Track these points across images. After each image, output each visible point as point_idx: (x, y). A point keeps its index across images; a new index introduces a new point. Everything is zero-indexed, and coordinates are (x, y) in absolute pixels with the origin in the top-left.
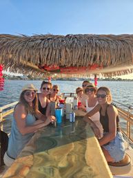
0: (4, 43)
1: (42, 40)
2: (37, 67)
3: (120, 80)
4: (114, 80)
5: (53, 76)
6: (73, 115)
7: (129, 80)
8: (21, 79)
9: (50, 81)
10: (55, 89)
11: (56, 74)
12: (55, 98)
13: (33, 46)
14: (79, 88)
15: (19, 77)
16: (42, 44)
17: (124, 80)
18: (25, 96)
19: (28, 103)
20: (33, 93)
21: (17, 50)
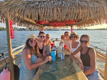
0: (12, 5)
1: (39, 2)
2: (35, 23)
3: (86, 29)
4: (83, 29)
5: (45, 28)
6: (63, 55)
7: (92, 30)
8: (25, 30)
9: (43, 31)
10: (48, 36)
11: (46, 27)
12: (48, 42)
13: (33, 7)
14: (63, 36)
15: (23, 29)
16: (40, 5)
17: (89, 30)
18: (30, 43)
19: (31, 47)
20: (35, 41)
21: (22, 10)
